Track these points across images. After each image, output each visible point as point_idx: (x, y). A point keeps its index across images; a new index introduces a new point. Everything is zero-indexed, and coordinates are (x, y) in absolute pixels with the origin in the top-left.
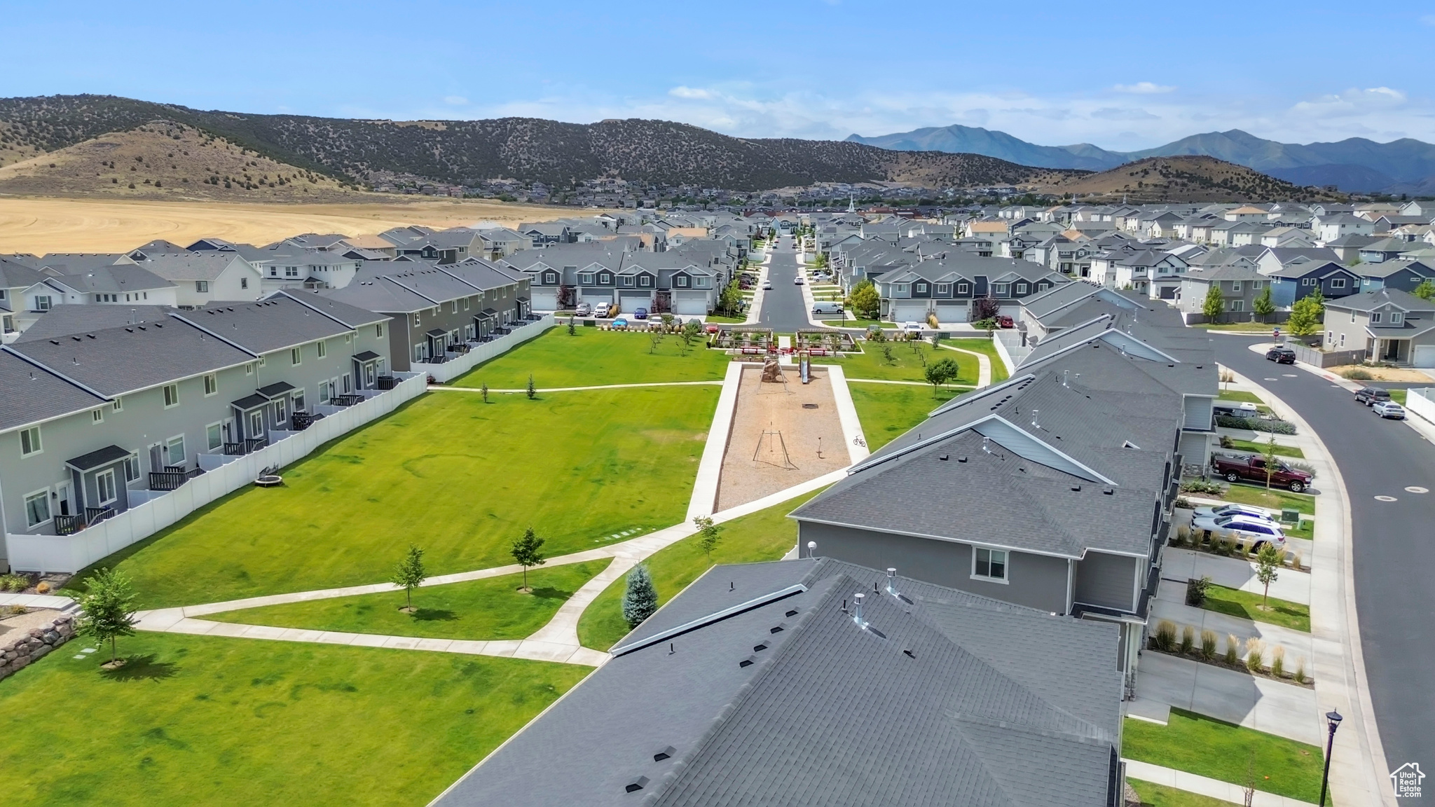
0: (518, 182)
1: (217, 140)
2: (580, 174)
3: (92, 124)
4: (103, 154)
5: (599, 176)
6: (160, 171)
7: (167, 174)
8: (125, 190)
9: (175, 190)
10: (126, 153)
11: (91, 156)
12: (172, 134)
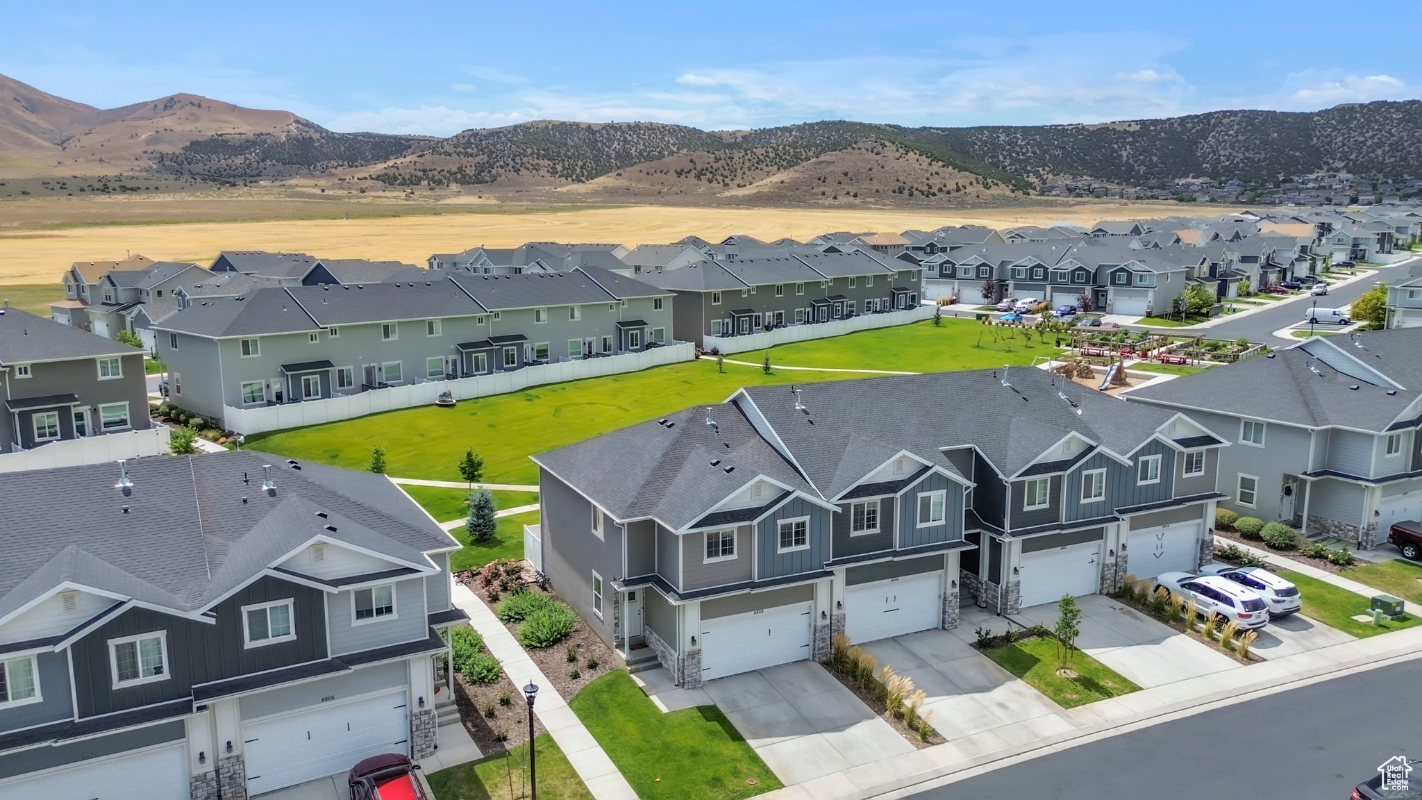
0: (1212, 181)
1: (911, 154)
2: (1292, 169)
3: (821, 146)
4: (819, 171)
5: (1317, 170)
6: (860, 184)
7: (864, 186)
8: (830, 201)
9: (868, 200)
10: (837, 169)
11: (811, 173)
12: (875, 151)
